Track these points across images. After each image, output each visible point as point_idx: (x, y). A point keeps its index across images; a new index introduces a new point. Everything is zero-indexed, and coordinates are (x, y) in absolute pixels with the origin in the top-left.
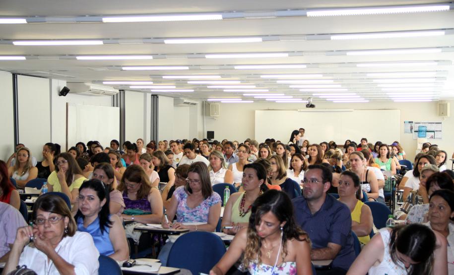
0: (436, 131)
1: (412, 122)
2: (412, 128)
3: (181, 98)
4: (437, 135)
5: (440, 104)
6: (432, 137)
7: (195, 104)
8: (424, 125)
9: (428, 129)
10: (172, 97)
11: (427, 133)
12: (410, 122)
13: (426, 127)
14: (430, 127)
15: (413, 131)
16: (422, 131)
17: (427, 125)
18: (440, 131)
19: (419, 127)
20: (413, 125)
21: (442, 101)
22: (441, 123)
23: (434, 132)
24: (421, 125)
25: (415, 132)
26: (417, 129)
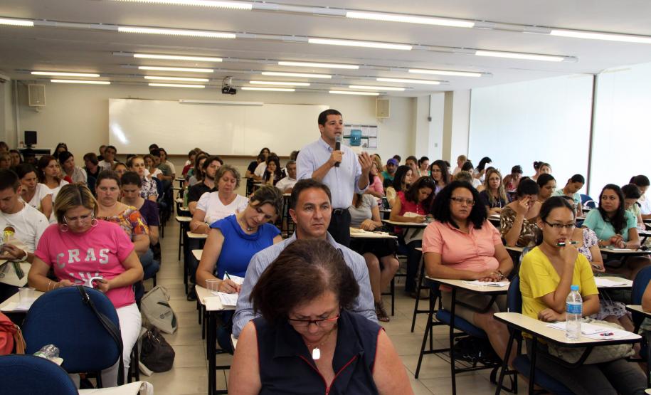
0: (370, 137)
4: (371, 142)
5: (378, 101)
6: (365, 146)
8: (357, 128)
9: (363, 135)
11: (361, 140)
13: (360, 131)
14: (364, 132)
17: (361, 129)
18: (375, 137)
19: (352, 131)
21: (382, 96)
22: (376, 127)
23: (367, 138)
24: (352, 128)
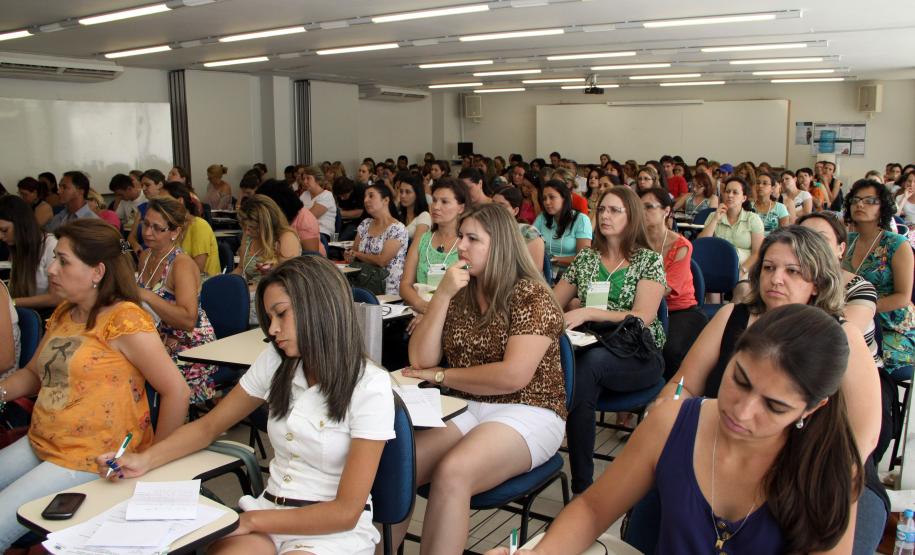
0: (855, 140)
1: (810, 124)
2: (809, 135)
3: (378, 86)
4: (857, 148)
5: (862, 89)
6: (845, 152)
7: (422, 97)
8: (831, 129)
9: (839, 136)
10: (356, 83)
11: (837, 144)
12: (807, 124)
13: (835, 132)
14: (842, 133)
15: (812, 139)
16: (826, 141)
17: (837, 129)
18: (863, 140)
19: (822, 132)
20: (812, 128)
21: (867, 82)
22: (864, 125)
23: (850, 141)
24: (827, 128)
25: (815, 142)
26: (818, 137)
